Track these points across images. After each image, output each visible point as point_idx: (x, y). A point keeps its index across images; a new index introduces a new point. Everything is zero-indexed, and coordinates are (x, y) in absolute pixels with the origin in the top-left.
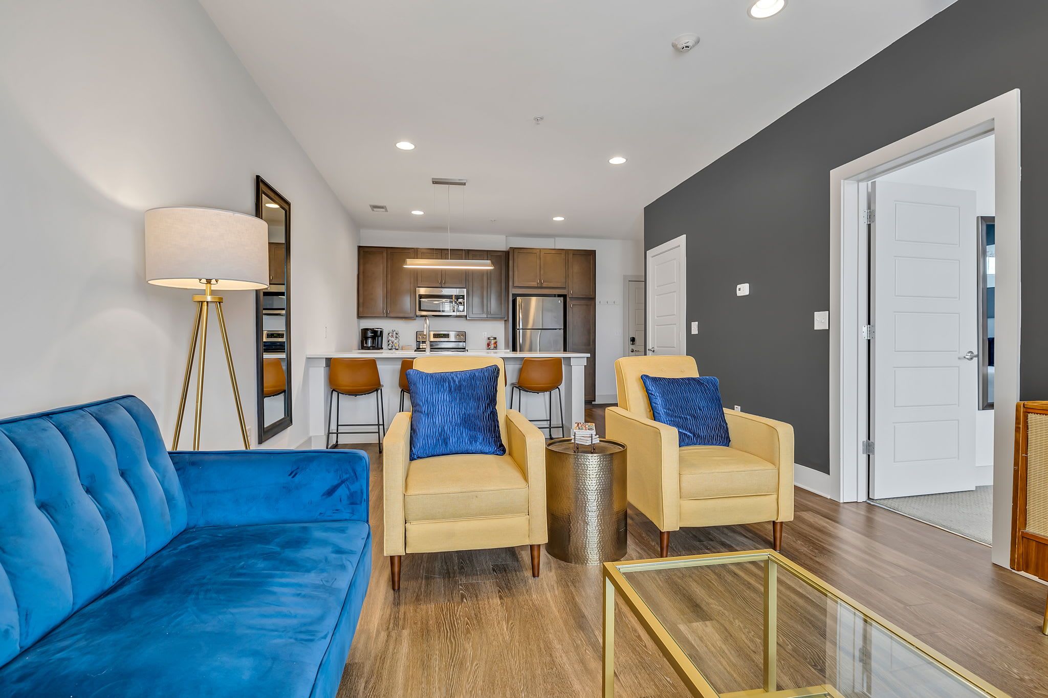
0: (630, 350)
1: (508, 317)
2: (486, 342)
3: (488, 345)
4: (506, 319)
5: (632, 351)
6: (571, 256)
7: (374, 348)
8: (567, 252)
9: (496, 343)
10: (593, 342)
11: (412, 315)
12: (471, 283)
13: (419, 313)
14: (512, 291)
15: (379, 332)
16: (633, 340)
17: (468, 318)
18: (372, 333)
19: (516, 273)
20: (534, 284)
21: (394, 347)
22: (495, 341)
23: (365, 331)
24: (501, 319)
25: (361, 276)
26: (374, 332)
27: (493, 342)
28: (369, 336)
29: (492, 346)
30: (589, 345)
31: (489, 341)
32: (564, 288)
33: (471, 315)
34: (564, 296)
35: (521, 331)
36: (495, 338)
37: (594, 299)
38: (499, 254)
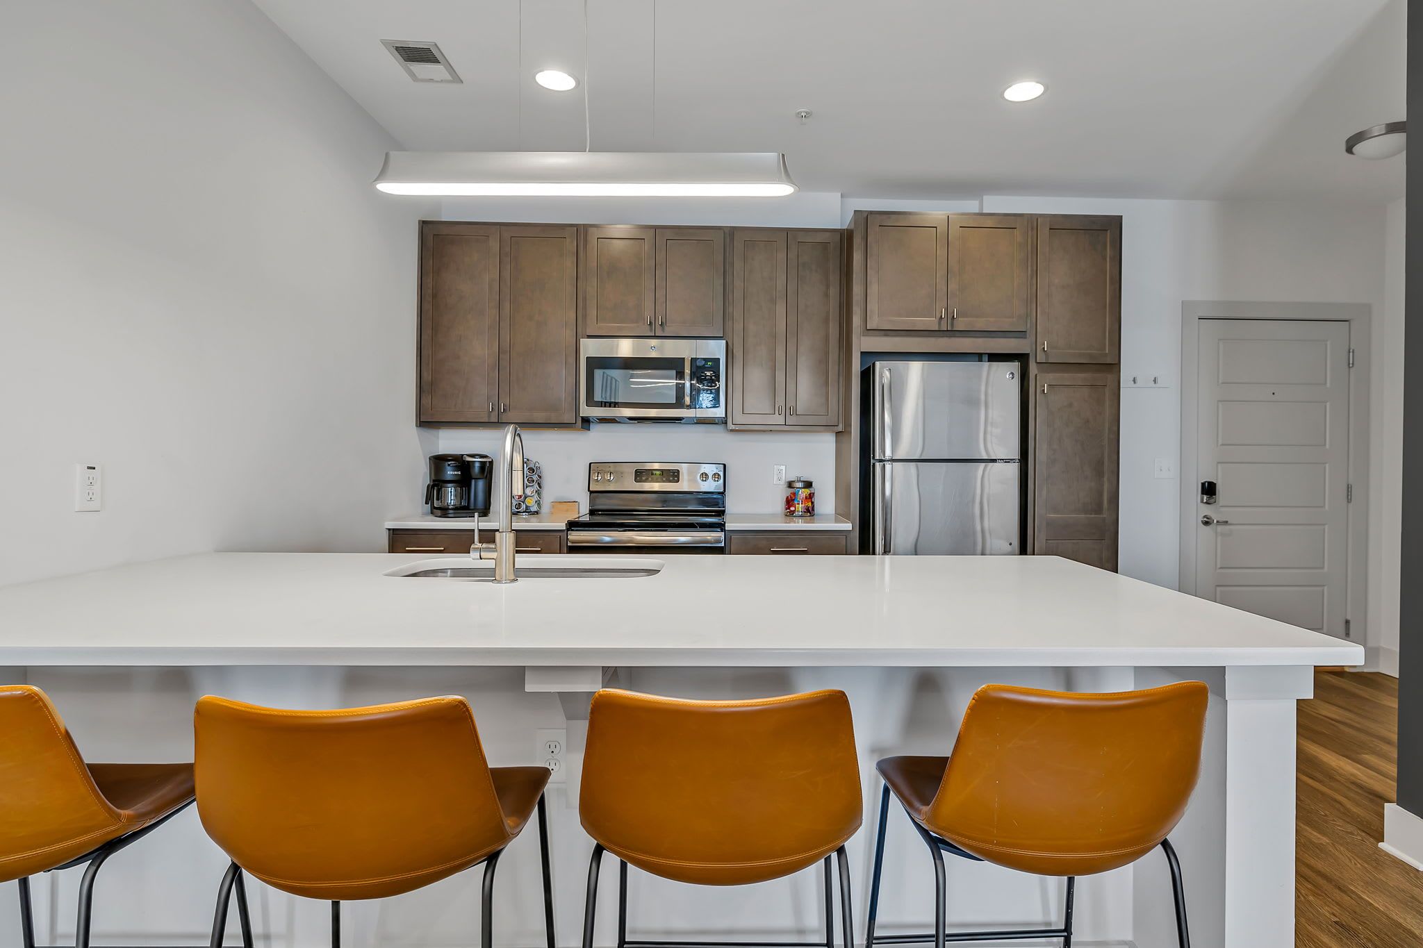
0: (1200, 519)
1: (848, 424)
2: (781, 494)
3: (790, 502)
4: (840, 428)
5: (1206, 523)
6: (1044, 233)
7: (464, 510)
8: (1032, 222)
9: (811, 496)
10: (1110, 502)
11: (569, 417)
12: (738, 327)
13: (586, 411)
14: (862, 343)
15: (477, 465)
16: (1209, 490)
17: (731, 426)
18: (456, 468)
19: (873, 289)
20: (930, 322)
21: (523, 506)
22: (807, 491)
23: (438, 462)
24: (827, 427)
25: (427, 306)
26: (462, 463)
27: (803, 493)
28: (449, 478)
29: (800, 507)
30: (1098, 509)
31: (791, 490)
32: (1021, 334)
33: (739, 418)
34: (1022, 358)
35: (888, 466)
36: (808, 485)
37: (1112, 367)
38: (820, 238)
